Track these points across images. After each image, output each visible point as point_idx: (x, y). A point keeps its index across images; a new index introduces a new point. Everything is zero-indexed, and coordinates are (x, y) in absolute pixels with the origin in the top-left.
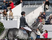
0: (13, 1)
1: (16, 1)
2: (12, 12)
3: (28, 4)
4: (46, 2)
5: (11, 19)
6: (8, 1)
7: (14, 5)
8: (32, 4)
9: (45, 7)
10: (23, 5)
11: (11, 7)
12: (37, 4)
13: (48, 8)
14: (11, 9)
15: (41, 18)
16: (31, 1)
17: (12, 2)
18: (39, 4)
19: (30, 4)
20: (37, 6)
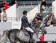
0: (7, 1)
1: (10, 1)
2: (6, 13)
3: (23, 5)
4: (43, 2)
5: (5, 21)
6: (2, 1)
7: (8, 5)
8: (27, 5)
9: (41, 8)
10: (18, 5)
11: (4, 8)
12: (32, 5)
13: (44, 9)
14: (4, 10)
15: (37, 19)
16: (27, 2)
17: (6, 3)
18: (35, 5)
19: (25, 5)
20: (32, 7)
